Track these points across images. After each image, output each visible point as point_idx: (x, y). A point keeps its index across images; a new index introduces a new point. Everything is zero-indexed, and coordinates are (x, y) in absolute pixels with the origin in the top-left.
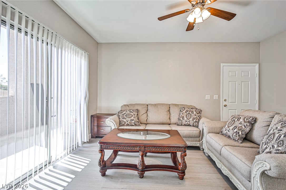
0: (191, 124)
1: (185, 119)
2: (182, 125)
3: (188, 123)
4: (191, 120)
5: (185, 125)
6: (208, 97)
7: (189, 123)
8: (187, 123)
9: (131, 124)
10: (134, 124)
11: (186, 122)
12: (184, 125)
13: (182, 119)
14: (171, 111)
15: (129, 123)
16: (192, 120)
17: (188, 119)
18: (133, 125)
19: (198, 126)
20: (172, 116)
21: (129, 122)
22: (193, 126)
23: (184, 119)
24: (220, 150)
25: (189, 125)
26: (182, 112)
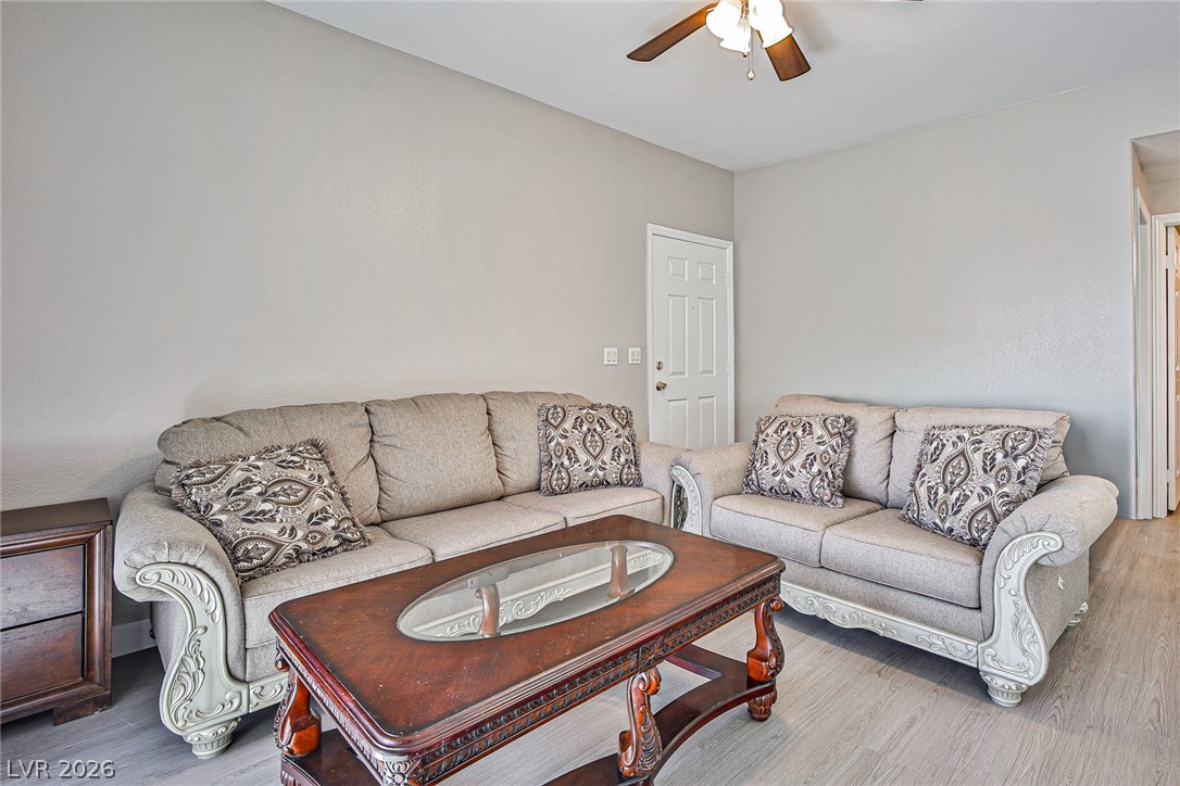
0: (612, 478)
1: (583, 457)
2: (569, 490)
3: (596, 475)
4: (607, 457)
5: (585, 486)
6: (610, 354)
7: (601, 473)
8: (591, 474)
9: (320, 546)
10: (335, 543)
11: (587, 470)
12: (580, 486)
13: (566, 463)
14: (499, 428)
15: (305, 539)
16: (613, 459)
17: (595, 458)
18: (331, 549)
19: (640, 479)
20: (508, 452)
21: (300, 534)
22: (621, 483)
23: (577, 461)
24: (817, 548)
25: (604, 484)
26: (556, 428)
